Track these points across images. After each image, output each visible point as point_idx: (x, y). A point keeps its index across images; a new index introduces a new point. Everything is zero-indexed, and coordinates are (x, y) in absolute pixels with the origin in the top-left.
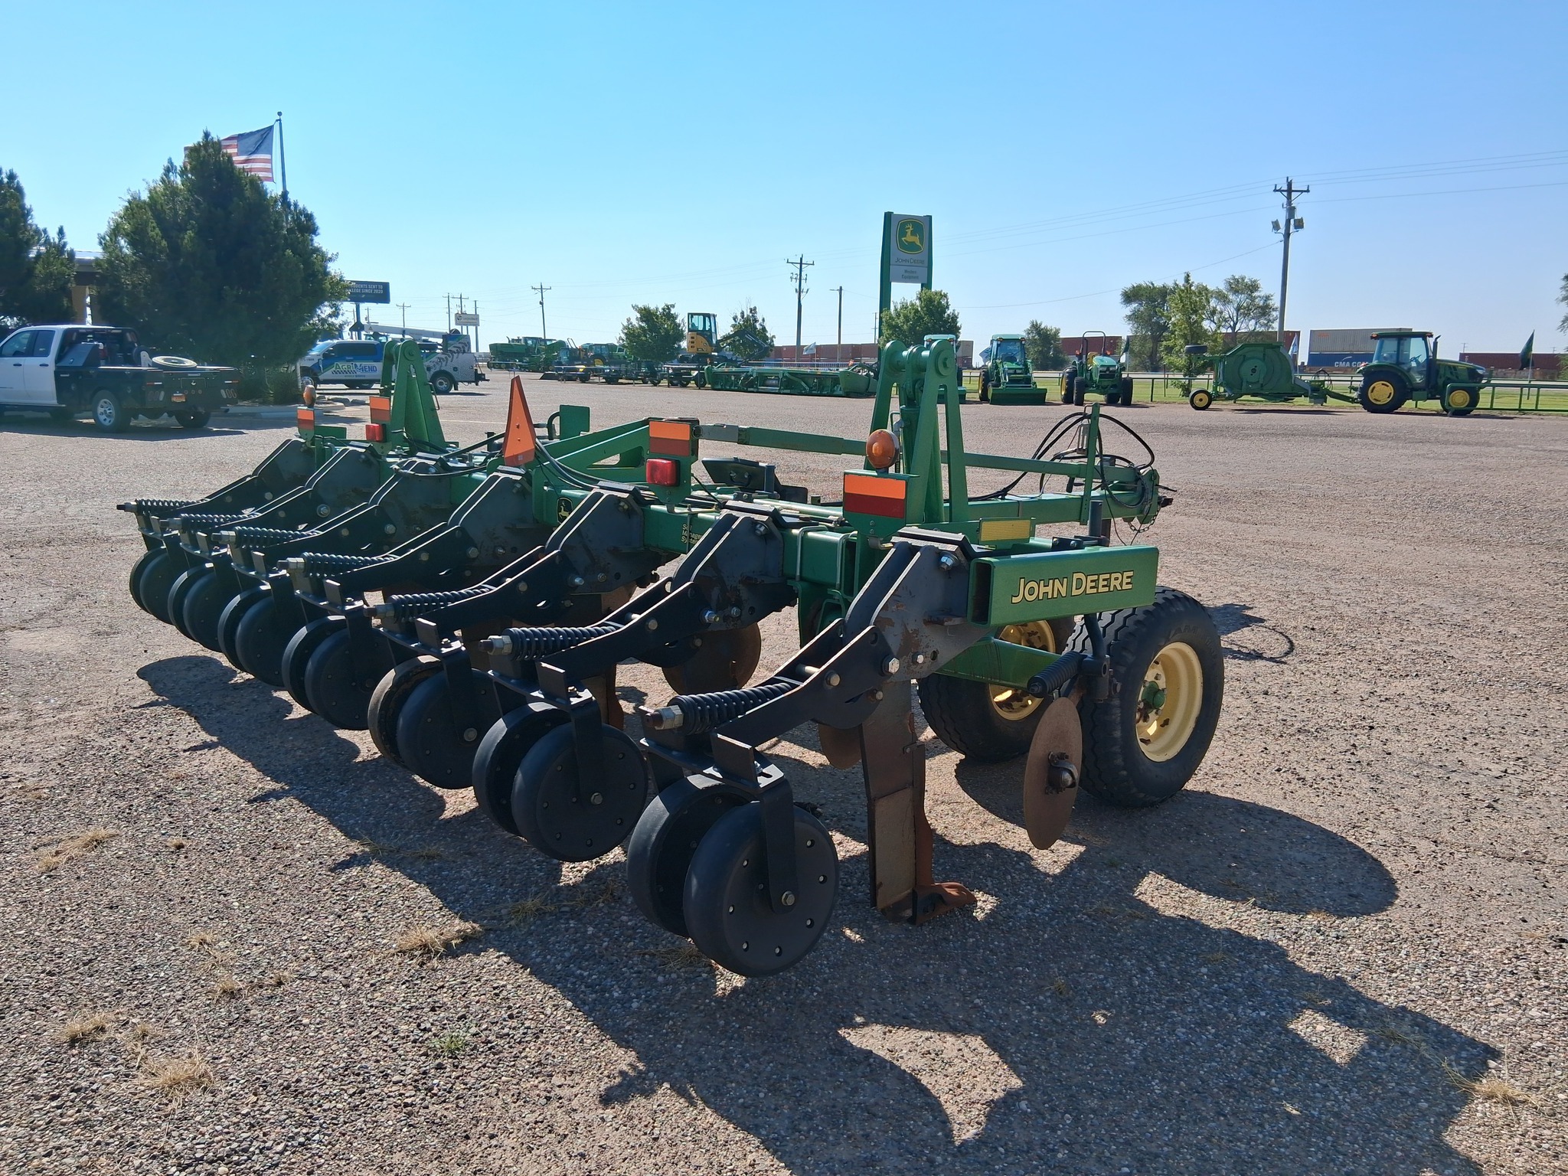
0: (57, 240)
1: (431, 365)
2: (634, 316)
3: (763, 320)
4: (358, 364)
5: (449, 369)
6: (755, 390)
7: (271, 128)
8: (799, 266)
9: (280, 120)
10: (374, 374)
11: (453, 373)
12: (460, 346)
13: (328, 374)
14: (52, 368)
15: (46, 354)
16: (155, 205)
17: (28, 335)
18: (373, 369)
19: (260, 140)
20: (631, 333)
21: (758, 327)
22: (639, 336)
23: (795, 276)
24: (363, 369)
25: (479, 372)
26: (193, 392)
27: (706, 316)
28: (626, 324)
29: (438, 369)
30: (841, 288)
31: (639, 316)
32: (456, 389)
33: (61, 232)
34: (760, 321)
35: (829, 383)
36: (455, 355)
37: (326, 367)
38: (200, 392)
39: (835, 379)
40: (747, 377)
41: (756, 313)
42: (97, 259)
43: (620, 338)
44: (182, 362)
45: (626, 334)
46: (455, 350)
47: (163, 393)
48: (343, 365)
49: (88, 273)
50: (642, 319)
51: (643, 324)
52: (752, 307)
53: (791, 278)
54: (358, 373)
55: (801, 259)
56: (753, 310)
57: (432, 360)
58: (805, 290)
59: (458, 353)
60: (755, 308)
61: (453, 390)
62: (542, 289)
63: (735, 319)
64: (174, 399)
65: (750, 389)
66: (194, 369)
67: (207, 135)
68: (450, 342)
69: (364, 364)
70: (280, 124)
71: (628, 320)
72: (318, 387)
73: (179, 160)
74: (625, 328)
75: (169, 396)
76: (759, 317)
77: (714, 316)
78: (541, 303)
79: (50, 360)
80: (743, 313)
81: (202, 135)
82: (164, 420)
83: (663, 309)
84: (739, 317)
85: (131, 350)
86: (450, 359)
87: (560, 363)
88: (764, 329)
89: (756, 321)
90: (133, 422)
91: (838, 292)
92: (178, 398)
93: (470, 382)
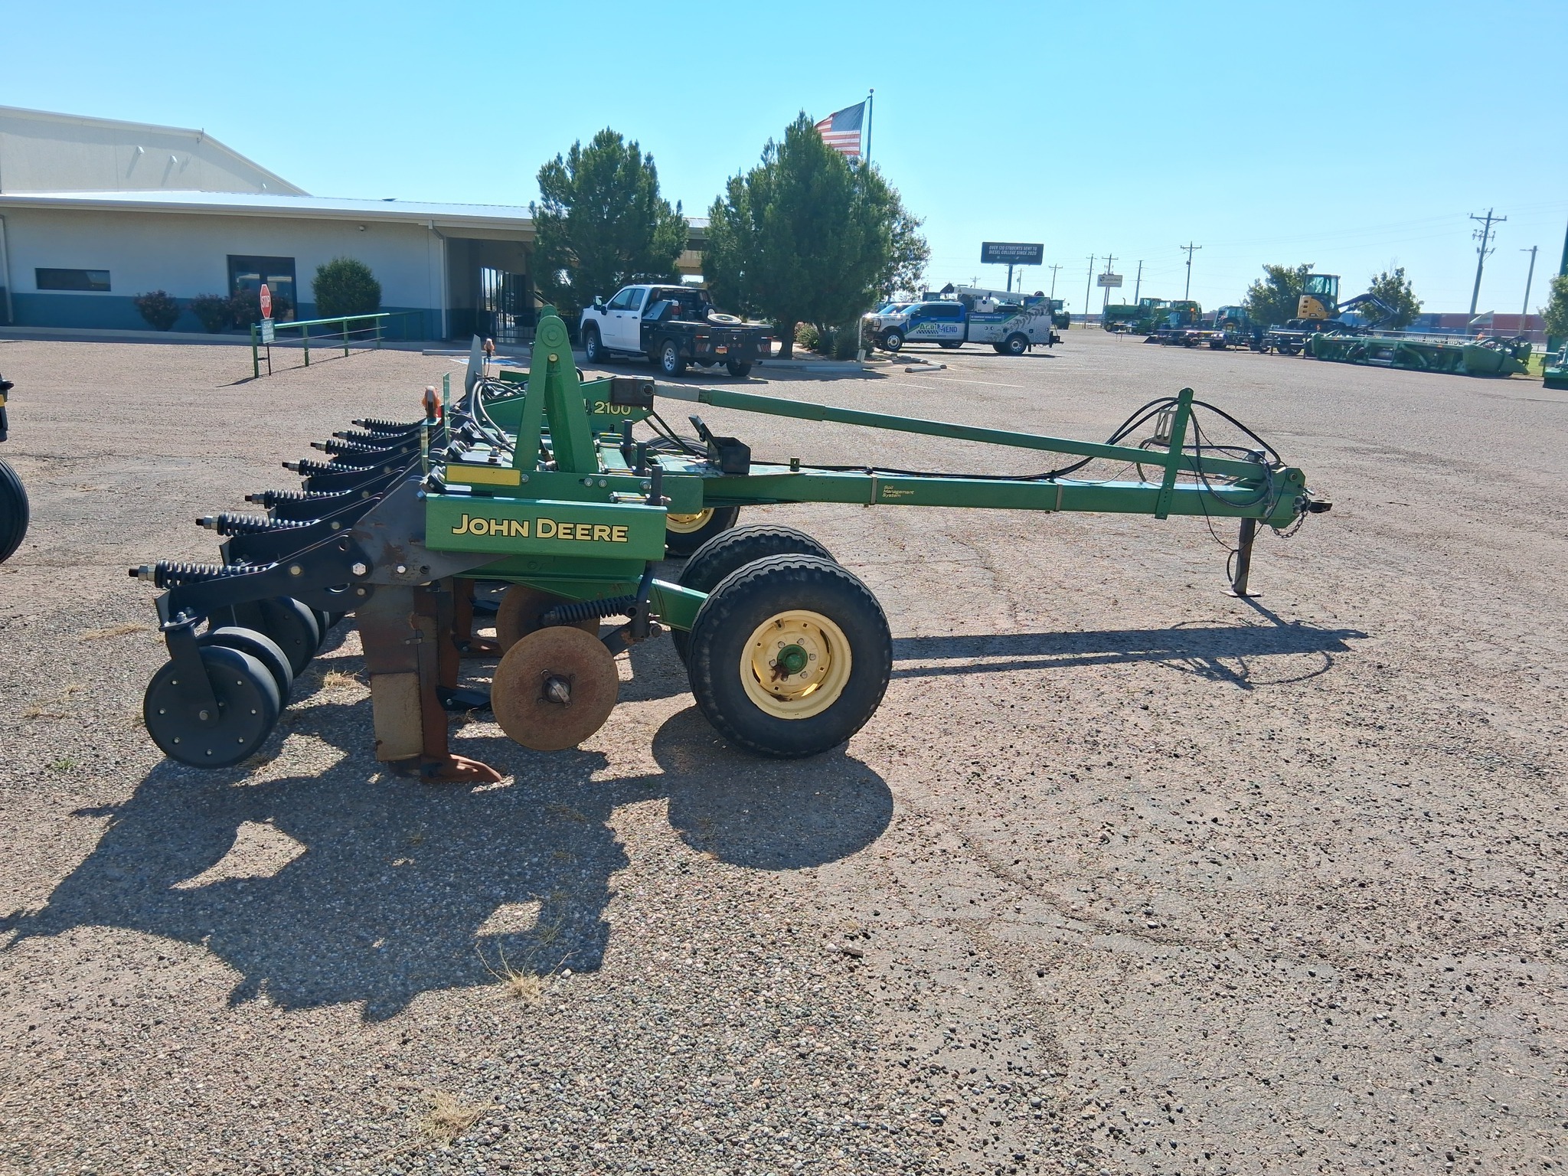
0: (675, 213)
1: (1009, 326)
2: (1264, 278)
3: (1410, 283)
4: (941, 325)
5: (1025, 331)
6: (1364, 362)
7: (864, 103)
8: (1485, 221)
9: (871, 97)
10: (954, 334)
11: (1029, 335)
12: (1040, 308)
13: (913, 334)
14: (639, 320)
15: (637, 309)
16: (752, 180)
17: (629, 292)
18: (953, 330)
19: (852, 117)
20: (1257, 296)
21: (1403, 290)
22: (1266, 298)
23: (1478, 234)
24: (945, 330)
25: (1055, 334)
26: (734, 345)
27: (1327, 278)
28: (1253, 285)
29: (1014, 331)
30: (1535, 248)
31: (1269, 276)
32: (1030, 350)
33: (679, 205)
34: (1406, 284)
35: (1451, 358)
36: (1033, 317)
37: (912, 327)
38: (740, 345)
39: (1458, 354)
40: (1357, 347)
41: (1403, 275)
42: (706, 228)
43: (1245, 301)
44: (731, 319)
45: (1252, 296)
46: (1033, 312)
47: (709, 345)
48: (927, 326)
49: (697, 240)
50: (1272, 281)
51: (1274, 286)
52: (1399, 268)
53: (1474, 236)
54: (940, 333)
55: (1490, 214)
56: (1400, 272)
57: (1010, 321)
58: (1490, 250)
59: (1036, 315)
60: (1402, 270)
61: (1026, 352)
62: (1191, 248)
63: (1374, 281)
64: (717, 351)
65: (1358, 361)
66: (739, 325)
67: (802, 115)
68: (1030, 304)
69: (946, 324)
70: (871, 100)
71: (1257, 281)
72: (903, 345)
73: (781, 138)
74: (1251, 290)
75: (713, 348)
76: (1405, 280)
77: (1337, 278)
78: (1189, 263)
79: (638, 314)
80: (1384, 276)
81: (798, 115)
82: (717, 368)
83: (1300, 270)
84: (1380, 280)
85: (701, 308)
86: (1027, 321)
87: (1168, 327)
88: (1409, 293)
89: (1401, 284)
90: (689, 368)
91: (1531, 253)
92: (721, 350)
93: (1045, 344)
